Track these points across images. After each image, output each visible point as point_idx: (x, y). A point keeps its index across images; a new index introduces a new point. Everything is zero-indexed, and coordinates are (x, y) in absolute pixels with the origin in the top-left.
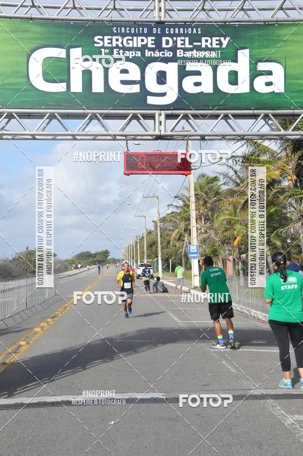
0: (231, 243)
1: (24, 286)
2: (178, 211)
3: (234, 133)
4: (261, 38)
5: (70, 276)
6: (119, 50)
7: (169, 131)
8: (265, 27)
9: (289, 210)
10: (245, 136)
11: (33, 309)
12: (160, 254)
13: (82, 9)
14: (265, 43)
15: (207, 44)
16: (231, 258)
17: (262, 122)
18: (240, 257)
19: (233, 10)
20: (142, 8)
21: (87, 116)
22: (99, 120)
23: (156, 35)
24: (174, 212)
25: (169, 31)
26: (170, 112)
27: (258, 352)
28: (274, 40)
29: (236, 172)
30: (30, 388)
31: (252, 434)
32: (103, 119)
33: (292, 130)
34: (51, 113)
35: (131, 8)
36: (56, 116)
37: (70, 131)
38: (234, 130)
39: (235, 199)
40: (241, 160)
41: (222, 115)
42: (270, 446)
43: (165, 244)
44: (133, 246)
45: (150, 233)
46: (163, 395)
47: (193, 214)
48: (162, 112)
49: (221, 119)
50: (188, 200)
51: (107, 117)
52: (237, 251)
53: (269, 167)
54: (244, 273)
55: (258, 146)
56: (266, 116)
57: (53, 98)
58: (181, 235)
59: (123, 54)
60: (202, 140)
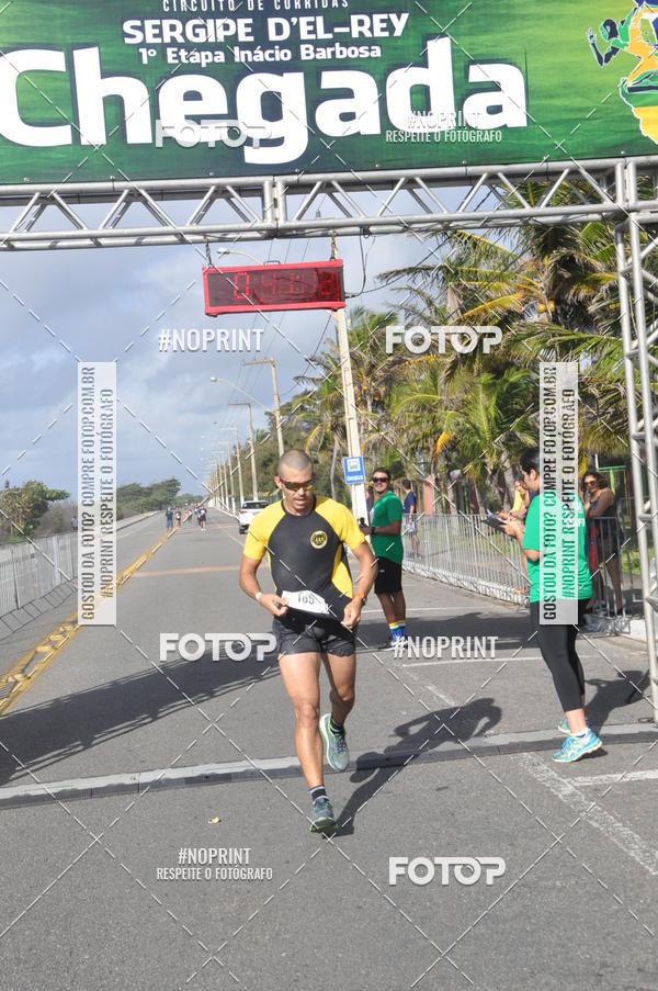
0: (428, 449)
1: (9, 562)
2: (316, 389)
3: (429, 217)
4: (474, 13)
6: (179, 51)
7: (294, 219)
10: (451, 221)
11: (30, 608)
14: (482, 23)
15: (362, 29)
16: (431, 479)
17: (486, 189)
18: (449, 477)
21: (120, 195)
22: (145, 202)
23: (254, 14)
24: (309, 392)
25: (282, 4)
26: (294, 178)
28: (500, 16)
29: (430, 303)
30: (41, 765)
32: (155, 200)
33: (548, 205)
34: (42, 193)
36: (53, 198)
37: (85, 228)
38: (428, 211)
39: (433, 356)
40: (440, 277)
41: (402, 180)
45: (261, 437)
47: (349, 393)
48: (277, 178)
49: (401, 188)
50: (336, 365)
51: (162, 194)
52: (442, 463)
53: (500, 287)
54: (458, 508)
55: (475, 245)
56: (493, 177)
57: (45, 158)
58: (325, 439)
59: (187, 57)
60: (364, 234)
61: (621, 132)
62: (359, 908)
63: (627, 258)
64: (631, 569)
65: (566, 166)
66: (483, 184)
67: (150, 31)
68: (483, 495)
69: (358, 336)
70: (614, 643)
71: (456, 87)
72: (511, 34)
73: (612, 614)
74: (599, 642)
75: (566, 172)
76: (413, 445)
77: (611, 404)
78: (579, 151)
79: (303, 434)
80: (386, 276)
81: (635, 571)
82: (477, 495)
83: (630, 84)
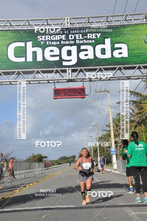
4: (116, 33)
6: (49, 42)
7: (73, 77)
13: (32, 25)
15: (90, 37)
19: (101, 22)
20: (59, 23)
21: (35, 72)
23: (66, 34)
25: (72, 32)
26: (74, 68)
28: (122, 33)
32: (42, 73)
34: (18, 71)
35: (55, 23)
36: (20, 73)
37: (27, 79)
48: (69, 68)
49: (98, 71)
57: (19, 64)
59: (51, 43)
60: (90, 81)
65: (137, 66)
66: (118, 70)
67: (43, 38)
71: (111, 49)
72: (124, 37)
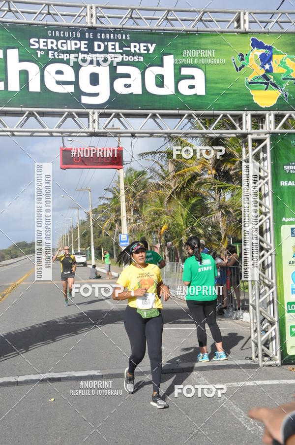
0: (157, 232)
2: (109, 203)
3: (161, 131)
4: (184, 46)
5: (7, 265)
6: (54, 53)
7: (102, 129)
8: (188, 36)
9: (209, 201)
10: (171, 134)
12: (92, 243)
13: (18, 12)
15: (136, 49)
16: (158, 245)
17: (187, 120)
18: (166, 245)
19: (158, 19)
20: (75, 14)
21: (25, 114)
22: (36, 117)
23: (89, 40)
24: (105, 204)
25: (101, 36)
26: (103, 111)
27: (184, 330)
29: (161, 167)
31: (181, 402)
32: (40, 117)
33: (213, 129)
35: (65, 13)
37: (8, 127)
38: (162, 129)
39: (161, 191)
40: (166, 156)
41: (150, 114)
42: (196, 412)
43: (97, 234)
44: (67, 236)
45: (83, 223)
46: (99, 373)
47: (123, 205)
48: (95, 110)
49: (149, 118)
50: (118, 192)
51: (43, 114)
52: (163, 238)
53: (191, 162)
54: (170, 259)
55: (181, 142)
56: (190, 116)
58: (112, 225)
59: (58, 56)
60: (133, 137)
61: (245, 100)
62: (116, 443)
63: (246, 154)
64: (244, 290)
65: (222, 113)
66: (186, 118)
67: (42, 44)
68: (181, 254)
69: (129, 180)
70: (236, 323)
71: (175, 76)
73: (236, 310)
74: (229, 322)
75: (221, 115)
76: (151, 230)
77: (238, 216)
78: (227, 107)
79: (102, 223)
80: (142, 155)
81: (246, 291)
82: (178, 254)
83: (249, 80)
